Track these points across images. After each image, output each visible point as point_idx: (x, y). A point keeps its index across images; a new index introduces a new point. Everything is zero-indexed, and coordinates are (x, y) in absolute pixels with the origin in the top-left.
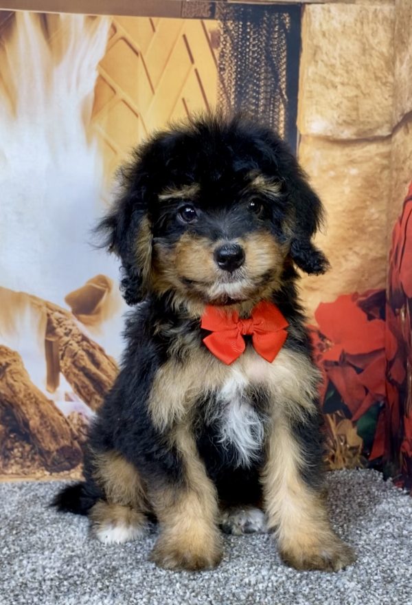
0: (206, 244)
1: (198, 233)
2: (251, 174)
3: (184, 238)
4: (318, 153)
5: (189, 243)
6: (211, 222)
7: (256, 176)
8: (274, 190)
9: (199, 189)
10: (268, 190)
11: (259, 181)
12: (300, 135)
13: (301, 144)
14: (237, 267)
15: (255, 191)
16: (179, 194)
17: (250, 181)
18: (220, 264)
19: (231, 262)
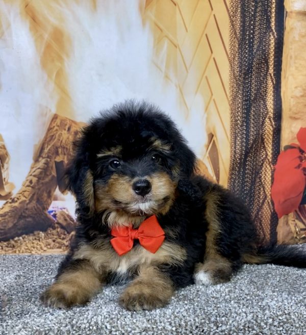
0: (128, 180)
1: (123, 173)
2: (152, 139)
3: (115, 176)
4: (299, 24)
5: (117, 179)
6: (130, 167)
7: (156, 140)
8: (166, 149)
9: (121, 148)
10: (163, 149)
11: (158, 143)
12: (287, 12)
13: (287, 18)
14: (147, 193)
15: (155, 149)
16: (109, 153)
17: (152, 143)
18: (137, 191)
19: (143, 190)
